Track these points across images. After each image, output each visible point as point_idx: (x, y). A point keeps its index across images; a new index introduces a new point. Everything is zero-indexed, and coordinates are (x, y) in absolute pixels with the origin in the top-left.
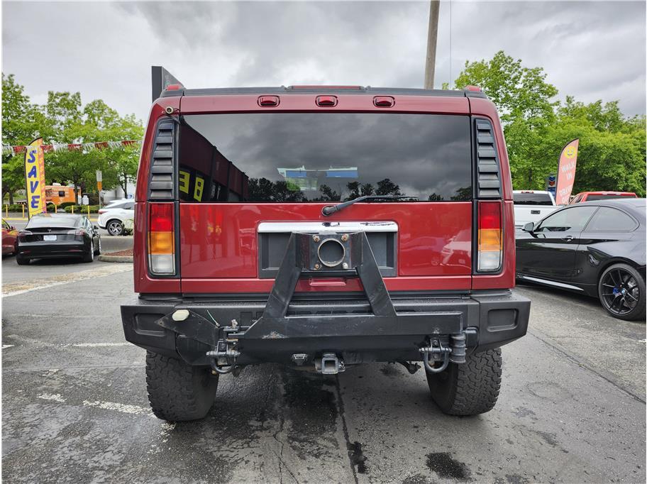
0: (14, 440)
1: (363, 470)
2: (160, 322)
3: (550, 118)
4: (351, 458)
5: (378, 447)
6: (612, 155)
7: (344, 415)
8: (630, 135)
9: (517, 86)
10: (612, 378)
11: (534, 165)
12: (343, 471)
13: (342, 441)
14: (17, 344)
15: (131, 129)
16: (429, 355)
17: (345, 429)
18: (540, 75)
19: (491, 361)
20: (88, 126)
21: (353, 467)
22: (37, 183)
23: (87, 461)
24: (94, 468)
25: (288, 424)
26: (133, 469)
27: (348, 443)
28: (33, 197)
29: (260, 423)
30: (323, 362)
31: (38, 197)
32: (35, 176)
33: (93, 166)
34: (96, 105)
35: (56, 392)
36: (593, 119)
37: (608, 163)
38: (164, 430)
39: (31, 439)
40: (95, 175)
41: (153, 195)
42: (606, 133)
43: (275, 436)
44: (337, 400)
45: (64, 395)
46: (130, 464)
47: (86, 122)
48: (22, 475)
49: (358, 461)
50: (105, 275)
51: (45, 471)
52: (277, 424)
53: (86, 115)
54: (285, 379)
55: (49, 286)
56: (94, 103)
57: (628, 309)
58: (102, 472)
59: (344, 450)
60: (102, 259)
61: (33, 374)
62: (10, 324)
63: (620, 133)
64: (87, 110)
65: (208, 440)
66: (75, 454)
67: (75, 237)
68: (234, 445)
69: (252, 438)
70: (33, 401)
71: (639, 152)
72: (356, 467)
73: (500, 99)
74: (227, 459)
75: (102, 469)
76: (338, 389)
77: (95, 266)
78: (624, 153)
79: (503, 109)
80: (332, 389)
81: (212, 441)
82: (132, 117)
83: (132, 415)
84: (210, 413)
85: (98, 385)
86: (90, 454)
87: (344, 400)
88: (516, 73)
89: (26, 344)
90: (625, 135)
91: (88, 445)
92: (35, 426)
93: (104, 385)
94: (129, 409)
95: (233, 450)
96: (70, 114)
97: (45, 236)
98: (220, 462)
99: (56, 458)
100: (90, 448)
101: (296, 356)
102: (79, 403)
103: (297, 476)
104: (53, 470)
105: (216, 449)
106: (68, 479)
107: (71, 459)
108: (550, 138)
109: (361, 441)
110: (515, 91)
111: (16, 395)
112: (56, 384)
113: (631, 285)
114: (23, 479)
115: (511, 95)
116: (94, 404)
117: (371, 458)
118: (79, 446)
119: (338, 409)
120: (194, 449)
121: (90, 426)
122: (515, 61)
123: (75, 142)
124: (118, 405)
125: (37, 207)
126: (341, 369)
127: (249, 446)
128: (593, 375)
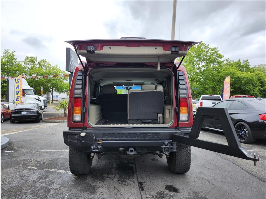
0: (22, 181)
1: (143, 189)
2: (76, 137)
3: (221, 66)
4: (139, 187)
5: (148, 183)
6: (246, 81)
7: (137, 174)
8: (253, 73)
9: (207, 55)
10: (235, 162)
11: (215, 85)
12: (136, 190)
13: (136, 181)
14: (17, 151)
15: (56, 70)
16: (164, 148)
17: (137, 178)
18: (216, 50)
19: (187, 153)
20: (39, 69)
21: (139, 189)
22: (19, 91)
23: (48, 187)
24: (51, 189)
25: (117, 176)
26: (64, 189)
27: (138, 182)
28: (17, 97)
29: (107, 176)
30: (129, 150)
31: (19, 97)
32: (18, 89)
33: (40, 85)
34: (43, 61)
35: (34, 166)
36: (238, 67)
37: (245, 84)
38: (73, 178)
39: (27, 180)
40: (41, 88)
41: (75, 96)
42: (243, 72)
43: (112, 180)
44: (135, 169)
45: (37, 167)
46: (63, 188)
47: (38, 68)
48: (26, 190)
49: (141, 187)
50: (46, 127)
51: (34, 189)
52: (113, 176)
53: (38, 65)
54: (116, 162)
55: (25, 131)
56: (42, 60)
57: (245, 139)
58: (54, 190)
59: (137, 184)
60: (44, 121)
61: (24, 160)
62: (13, 144)
63: (249, 73)
64: (39, 63)
65: (89, 181)
66: (44, 185)
67: (34, 112)
68: (98, 182)
69: (105, 180)
70: (26, 168)
71: (257, 80)
72: (141, 189)
73: (201, 59)
74: (96, 186)
75: (53, 189)
76: (135, 166)
77: (41, 124)
78: (251, 80)
79: (202, 63)
80: (133, 165)
81: (90, 181)
82: (56, 66)
83: (62, 173)
84: (89, 173)
85: (48, 164)
86: (48, 184)
87: (137, 169)
88: (207, 50)
89: (20, 151)
90: (252, 73)
91: (48, 182)
92: (28, 176)
93: (51, 164)
94: (61, 171)
95: (97, 184)
96: (32, 65)
97: (22, 112)
98: (94, 187)
99: (37, 186)
100: (48, 183)
101: (120, 149)
102: (43, 169)
103: (120, 191)
104: (36, 189)
105: (92, 183)
106: (42, 192)
107: (42, 186)
108: (221, 74)
109: (143, 181)
110: (207, 56)
111: (19, 167)
112: (33, 163)
113: (245, 130)
114: (27, 192)
115: (205, 58)
116: (48, 170)
117: (146, 186)
118: (45, 182)
119: (135, 172)
120: (84, 183)
121: (48, 177)
122: (207, 45)
123: (34, 75)
124: (56, 170)
125: (18, 101)
126: (135, 153)
127: (104, 183)
128: (228, 162)
